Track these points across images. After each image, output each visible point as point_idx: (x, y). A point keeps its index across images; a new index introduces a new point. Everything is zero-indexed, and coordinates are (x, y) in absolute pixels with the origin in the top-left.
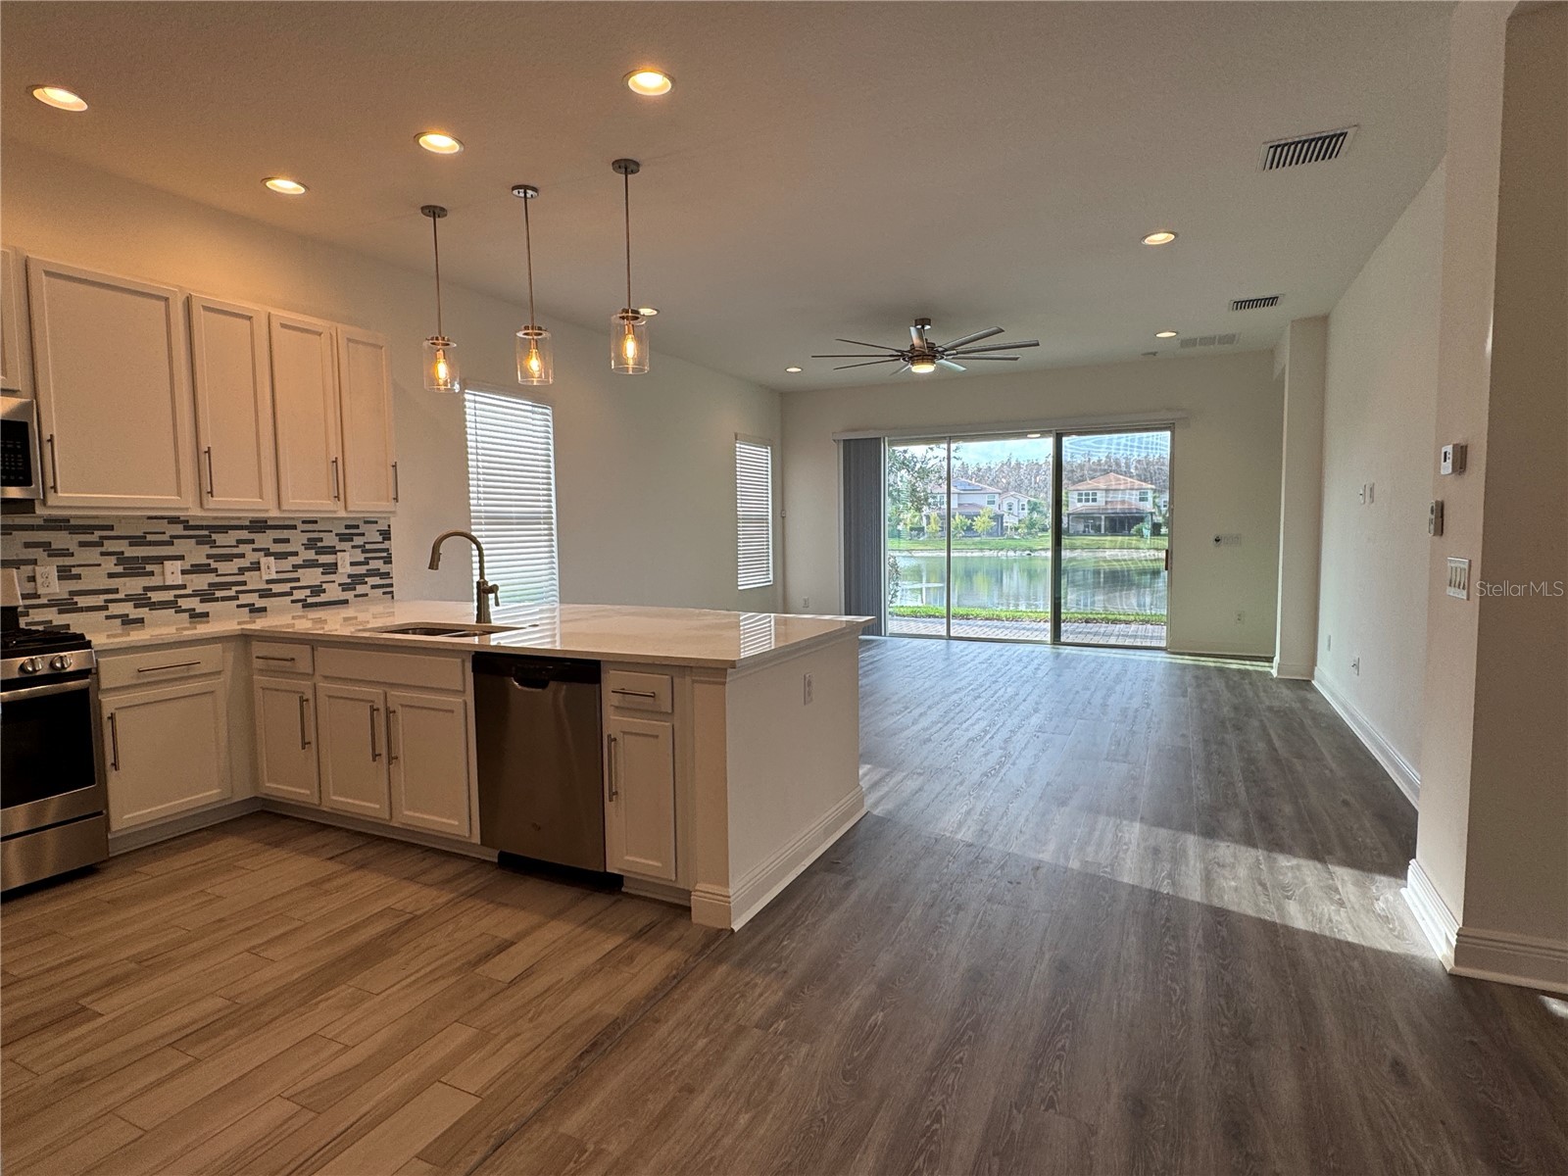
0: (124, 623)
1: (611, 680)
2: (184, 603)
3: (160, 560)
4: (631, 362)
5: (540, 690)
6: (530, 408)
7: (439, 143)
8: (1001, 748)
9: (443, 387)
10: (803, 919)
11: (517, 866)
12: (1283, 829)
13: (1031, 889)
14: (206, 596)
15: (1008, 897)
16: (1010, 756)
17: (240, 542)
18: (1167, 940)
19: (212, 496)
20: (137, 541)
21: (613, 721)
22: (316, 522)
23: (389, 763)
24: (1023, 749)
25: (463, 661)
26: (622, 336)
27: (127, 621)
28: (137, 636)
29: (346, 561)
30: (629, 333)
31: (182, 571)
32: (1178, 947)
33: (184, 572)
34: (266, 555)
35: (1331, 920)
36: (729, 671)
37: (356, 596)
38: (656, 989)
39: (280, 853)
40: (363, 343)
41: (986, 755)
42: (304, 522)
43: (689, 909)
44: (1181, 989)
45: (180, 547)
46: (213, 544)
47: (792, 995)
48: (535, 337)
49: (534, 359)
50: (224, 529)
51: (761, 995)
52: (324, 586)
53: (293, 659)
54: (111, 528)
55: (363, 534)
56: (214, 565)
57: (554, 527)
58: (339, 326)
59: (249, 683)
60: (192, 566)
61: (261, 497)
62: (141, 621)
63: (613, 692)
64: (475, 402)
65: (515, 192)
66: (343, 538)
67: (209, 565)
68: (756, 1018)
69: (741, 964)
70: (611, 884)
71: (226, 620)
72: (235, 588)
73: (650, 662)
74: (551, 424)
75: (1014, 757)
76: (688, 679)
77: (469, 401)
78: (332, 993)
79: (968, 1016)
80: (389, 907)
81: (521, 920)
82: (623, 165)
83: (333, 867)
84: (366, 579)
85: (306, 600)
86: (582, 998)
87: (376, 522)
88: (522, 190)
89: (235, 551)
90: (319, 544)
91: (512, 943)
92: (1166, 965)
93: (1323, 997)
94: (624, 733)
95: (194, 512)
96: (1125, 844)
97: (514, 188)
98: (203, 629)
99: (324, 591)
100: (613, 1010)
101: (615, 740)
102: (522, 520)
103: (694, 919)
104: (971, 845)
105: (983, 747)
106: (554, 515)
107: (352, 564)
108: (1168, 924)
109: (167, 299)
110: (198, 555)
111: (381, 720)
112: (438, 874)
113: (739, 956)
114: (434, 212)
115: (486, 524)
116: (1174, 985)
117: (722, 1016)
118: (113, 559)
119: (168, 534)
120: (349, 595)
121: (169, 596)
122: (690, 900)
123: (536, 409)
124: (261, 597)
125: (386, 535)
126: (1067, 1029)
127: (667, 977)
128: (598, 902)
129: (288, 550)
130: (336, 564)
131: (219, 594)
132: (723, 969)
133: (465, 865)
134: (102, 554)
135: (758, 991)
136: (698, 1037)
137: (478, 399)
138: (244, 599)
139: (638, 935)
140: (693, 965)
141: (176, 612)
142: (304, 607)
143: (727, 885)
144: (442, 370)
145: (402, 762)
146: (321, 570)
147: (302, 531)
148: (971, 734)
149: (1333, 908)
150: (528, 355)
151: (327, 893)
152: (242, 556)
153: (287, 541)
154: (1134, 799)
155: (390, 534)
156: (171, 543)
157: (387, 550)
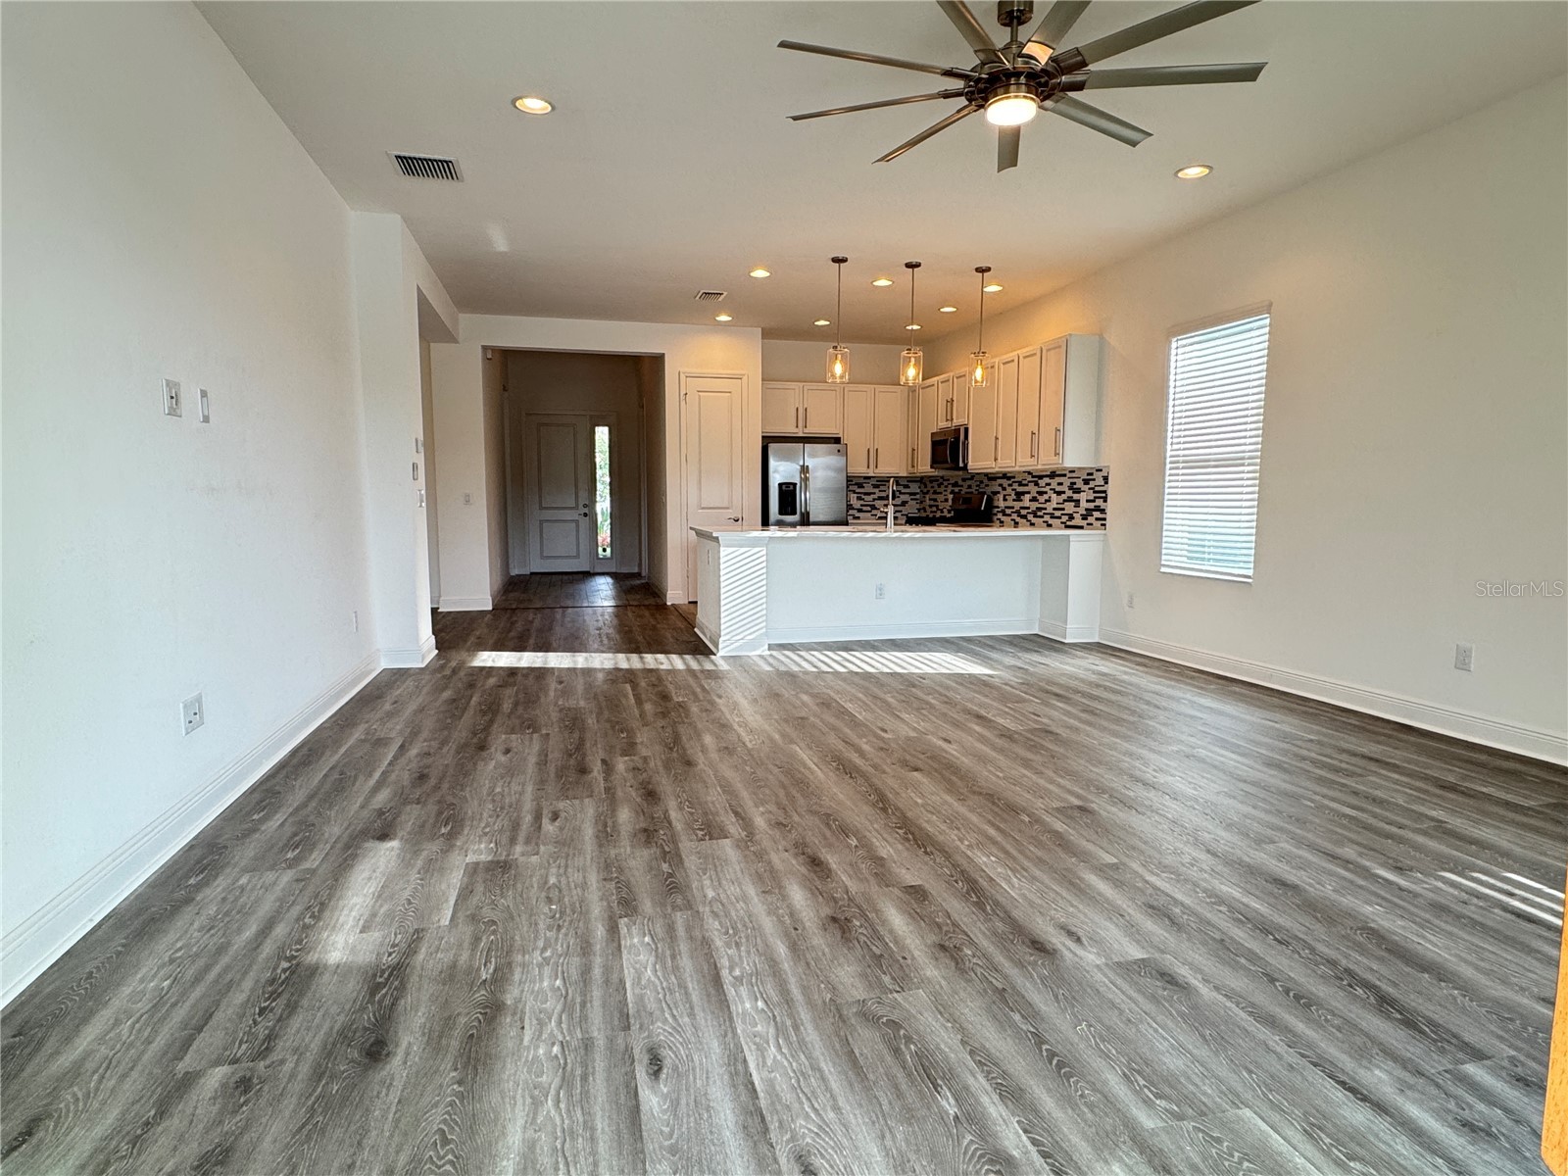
3: (1024, 493)
6: (1246, 327)
17: (1047, 484)
22: (1074, 472)
29: (1083, 498)
34: (1054, 493)
37: (1088, 524)
42: (1070, 472)
50: (1041, 477)
52: (1073, 514)
54: (1014, 477)
55: (1094, 480)
60: (1032, 497)
62: (1018, 523)
66: (1085, 482)
67: (1037, 497)
72: (1043, 511)
84: (1093, 513)
87: (1101, 470)
89: (1044, 490)
90: (1075, 486)
99: (1074, 518)
102: (1222, 462)
107: (1088, 501)
110: (1033, 489)
115: (1183, 469)
118: (1014, 492)
120: (1084, 523)
121: (1025, 512)
123: (1253, 325)
124: (1051, 517)
125: (1106, 479)
129: (1063, 490)
130: (1081, 500)
131: (1039, 513)
138: (1046, 518)
141: (1027, 521)
146: (1073, 504)
152: (1046, 493)
153: (1062, 484)
155: (1108, 479)
156: (1027, 485)
157: (1105, 492)
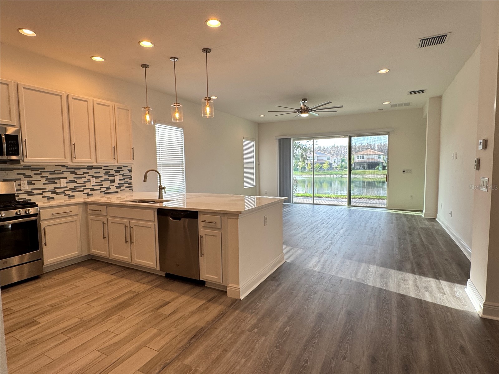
0: (48, 199)
1: (201, 218)
2: (67, 193)
3: (59, 179)
4: (208, 114)
5: (178, 221)
6: (176, 129)
7: (146, 44)
8: (330, 240)
9: (148, 123)
10: (264, 296)
11: (171, 277)
12: (425, 268)
13: (339, 287)
14: (74, 190)
15: (332, 290)
16: (333, 243)
17: (84, 173)
18: (384, 304)
19: (75, 158)
20: (52, 173)
21: (202, 231)
22: (108, 166)
23: (131, 244)
24: (338, 241)
25: (154, 211)
26: (205, 106)
27: (49, 198)
28: (52, 203)
29: (118, 179)
30: (208, 105)
31: (66, 182)
32: (388, 307)
33: (67, 183)
34: (92, 177)
35: (440, 299)
36: (239, 215)
37: (121, 190)
38: (215, 318)
39: (97, 272)
40: (123, 109)
41: (325, 242)
42: (104, 167)
43: (226, 292)
44: (389, 321)
45: (65, 175)
46: (76, 174)
47: (260, 320)
48: (177, 106)
49: (177, 113)
50: (79, 169)
51: (249, 320)
52: (111, 187)
53: (101, 211)
54: (44, 169)
55: (123, 170)
56: (76, 180)
57: (184, 168)
58: (116, 104)
59: (87, 218)
60: (69, 181)
61: (91, 159)
62: (53, 198)
63: (202, 221)
64: (159, 127)
65: (171, 59)
66: (117, 171)
67: (75, 180)
68: (247, 328)
69: (243, 310)
70: (201, 284)
71: (80, 198)
72: (83, 188)
73: (214, 212)
74: (183, 134)
75: (334, 244)
76: (226, 217)
77: (157, 127)
78: (113, 317)
79: (317, 329)
80: (131, 290)
81: (173, 295)
82: (205, 50)
83: (113, 277)
84: (124, 185)
85: (105, 192)
86: (191, 321)
87: (127, 166)
88: (173, 59)
89: (83, 176)
90: (109, 174)
91: (170, 302)
92: (384, 313)
93: (437, 325)
94: (206, 235)
95: (70, 163)
96: (371, 273)
97: (170, 58)
98: (73, 201)
99: (111, 189)
100: (201, 324)
101: (203, 237)
102: (174, 166)
103: (228, 296)
104: (319, 272)
105: (324, 240)
106: (184, 164)
107: (119, 180)
108: (385, 299)
109: (61, 96)
110: (71, 177)
111: (128, 230)
112: (146, 280)
113: (242, 308)
114: (145, 66)
115: (162, 167)
116: (387, 320)
117: (236, 327)
118: (45, 179)
119: (62, 170)
120: (118, 190)
121: (62, 190)
122: (227, 289)
123: (178, 130)
124: (91, 190)
126: (350, 334)
127: (219, 314)
128: (197, 290)
129: (100, 175)
130: (114, 180)
131: (77, 190)
132: (237, 312)
133: (154, 277)
134: (41, 177)
135: (249, 319)
136: (229, 334)
137: (159, 126)
138: (85, 191)
139: (210, 300)
140: (228, 310)
141: (64, 195)
142: (104, 193)
143: (239, 285)
144: (148, 117)
145: (135, 243)
146: (110, 182)
147: (104, 170)
148: (321, 236)
149: (441, 295)
150: (175, 112)
151: (111, 285)
152: (85, 177)
153: (99, 173)
154: (374, 258)
155: (131, 170)
156: (63, 173)
157: (130, 175)
